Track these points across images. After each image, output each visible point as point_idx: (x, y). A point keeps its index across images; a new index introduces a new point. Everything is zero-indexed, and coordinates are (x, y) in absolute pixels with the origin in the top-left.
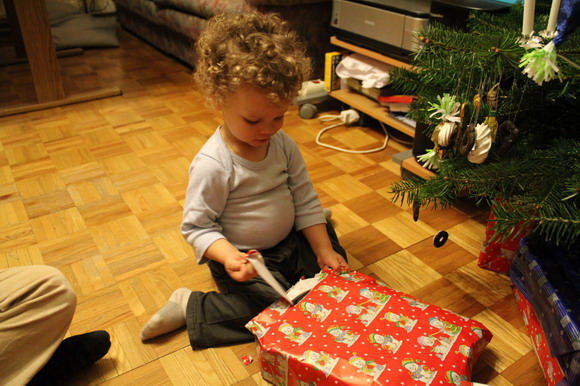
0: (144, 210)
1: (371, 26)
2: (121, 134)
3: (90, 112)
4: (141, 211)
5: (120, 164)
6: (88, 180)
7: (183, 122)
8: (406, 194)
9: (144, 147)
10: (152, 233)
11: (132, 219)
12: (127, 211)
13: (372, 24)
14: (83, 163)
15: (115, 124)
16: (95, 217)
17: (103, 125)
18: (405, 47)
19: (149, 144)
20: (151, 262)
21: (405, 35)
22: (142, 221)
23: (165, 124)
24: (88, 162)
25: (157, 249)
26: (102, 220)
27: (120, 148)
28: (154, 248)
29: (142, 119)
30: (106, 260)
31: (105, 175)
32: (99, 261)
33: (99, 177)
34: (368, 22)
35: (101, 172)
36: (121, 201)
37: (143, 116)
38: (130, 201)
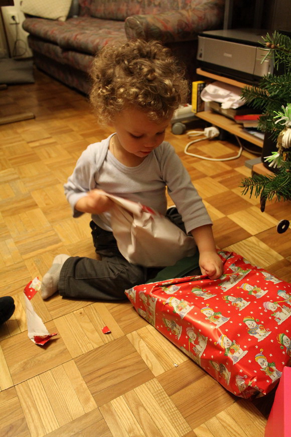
0: (47, 204)
1: (229, 58)
2: (33, 148)
3: (10, 132)
4: (45, 205)
5: (31, 170)
6: (6, 182)
7: (81, 138)
8: (255, 189)
9: (50, 157)
10: (52, 221)
11: (38, 212)
12: (35, 205)
13: (230, 56)
14: (2, 170)
15: (29, 140)
16: (10, 209)
17: (20, 141)
18: (256, 74)
19: (53, 155)
20: (51, 244)
21: (257, 64)
22: (45, 213)
23: (68, 140)
24: (6, 169)
25: (56, 234)
26: (15, 212)
27: (32, 158)
28: (54, 234)
29: (49, 136)
30: (16, 243)
31: (19, 178)
32: (10, 243)
33: (15, 179)
34: (226, 55)
35: (16, 176)
36: (30, 197)
37: (51, 134)
38: (37, 197)
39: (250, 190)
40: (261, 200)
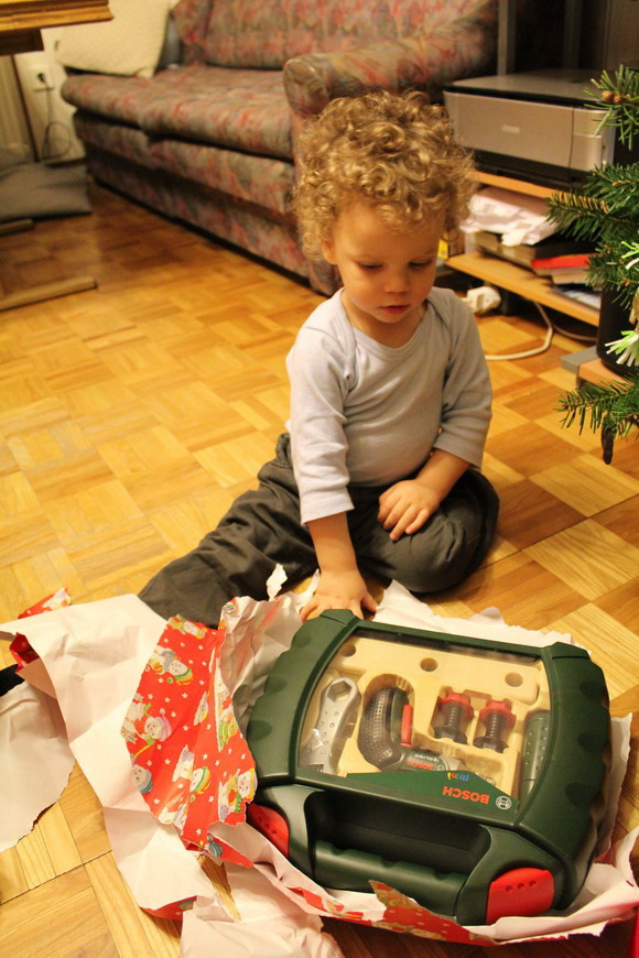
0: (133, 471)
1: (512, 135)
2: (96, 351)
3: (44, 319)
4: (129, 473)
5: (94, 398)
6: (41, 427)
7: (199, 325)
8: (589, 410)
9: (134, 369)
10: (148, 507)
11: (115, 487)
12: (108, 474)
13: (516, 130)
14: (34, 400)
15: (86, 336)
16: (52, 486)
17: (67, 338)
18: (576, 166)
19: (141, 364)
20: (146, 556)
21: (577, 144)
22: (130, 488)
23: (170, 329)
24: (40, 398)
25: (157, 535)
26: (64, 490)
27: (94, 373)
28: (152, 533)
29: (129, 324)
30: (71, 556)
31: (69, 417)
32: (58, 556)
33: (60, 421)
34: (507, 128)
35: (63, 413)
36: (97, 457)
37: (133, 319)
38: (111, 457)
39: (578, 417)
40: (603, 437)
